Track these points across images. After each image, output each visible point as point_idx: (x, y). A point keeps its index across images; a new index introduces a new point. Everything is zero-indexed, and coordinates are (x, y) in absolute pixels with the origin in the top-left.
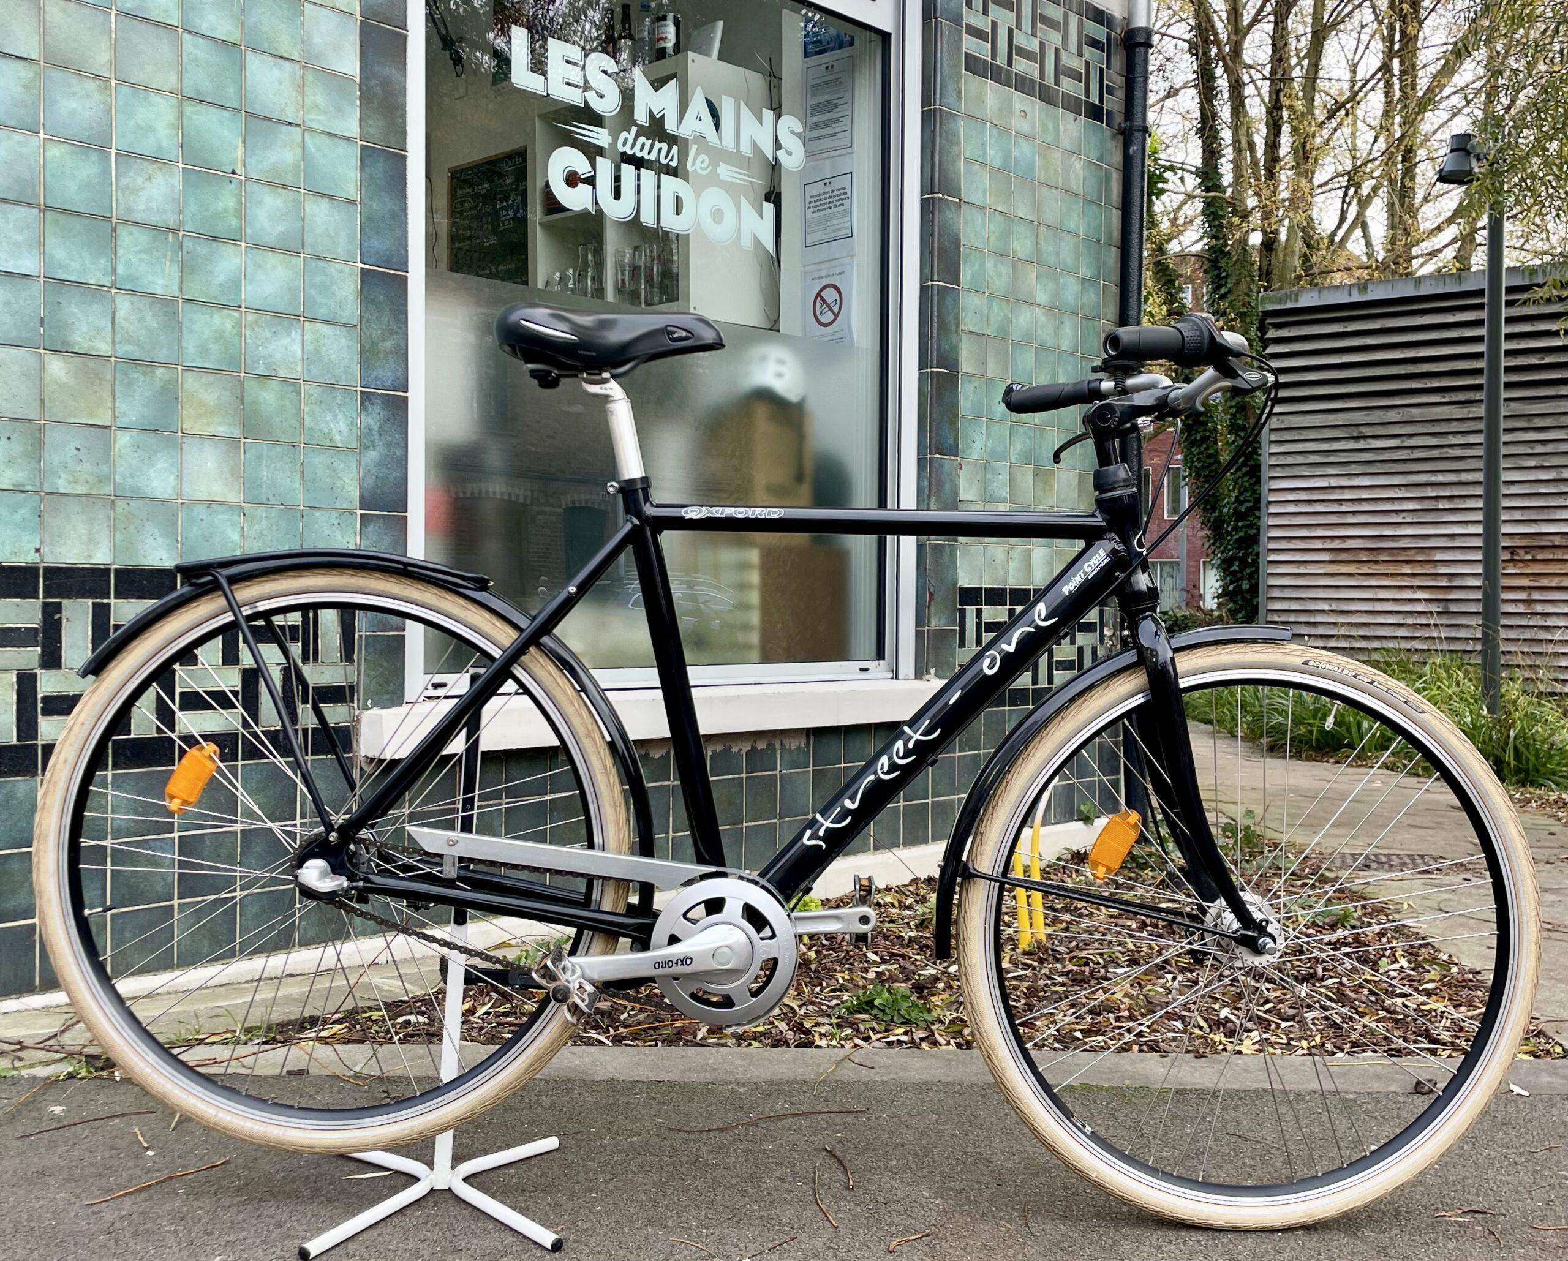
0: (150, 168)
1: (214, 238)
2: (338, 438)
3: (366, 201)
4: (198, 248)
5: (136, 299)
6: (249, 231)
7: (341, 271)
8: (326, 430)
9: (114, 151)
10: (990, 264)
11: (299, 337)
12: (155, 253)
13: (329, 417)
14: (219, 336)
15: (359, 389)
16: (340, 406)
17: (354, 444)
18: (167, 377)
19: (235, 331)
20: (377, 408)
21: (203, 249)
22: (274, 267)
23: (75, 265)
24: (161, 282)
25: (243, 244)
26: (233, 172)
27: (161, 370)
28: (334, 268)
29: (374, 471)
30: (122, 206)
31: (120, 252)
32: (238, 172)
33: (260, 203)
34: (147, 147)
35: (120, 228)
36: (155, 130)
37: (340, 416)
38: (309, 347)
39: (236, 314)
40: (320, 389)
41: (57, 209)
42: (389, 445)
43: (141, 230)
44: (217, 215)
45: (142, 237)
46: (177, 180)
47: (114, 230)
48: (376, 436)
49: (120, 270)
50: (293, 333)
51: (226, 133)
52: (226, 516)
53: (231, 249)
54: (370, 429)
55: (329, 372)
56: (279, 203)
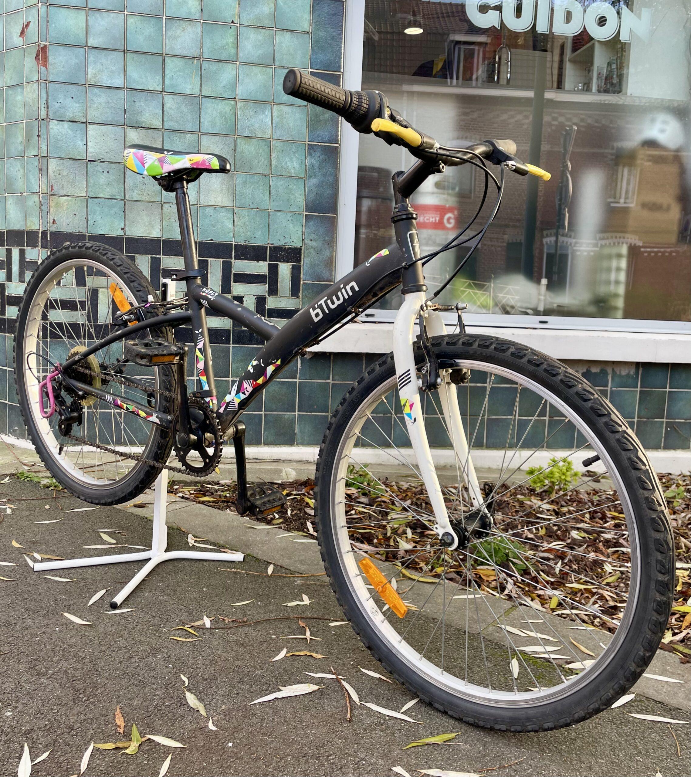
0: (184, 24)
1: (220, 61)
2: (293, 171)
3: (316, 31)
4: (211, 67)
5: (175, 97)
6: (241, 55)
8: (285, 167)
9: (164, 17)
11: (270, 114)
12: (186, 71)
13: (287, 159)
14: (222, 115)
15: (307, 143)
16: (294, 153)
17: (302, 175)
19: (232, 112)
20: (318, 154)
21: (214, 67)
22: (256, 75)
23: (143, 81)
24: (190, 87)
25: (238, 63)
26: (233, 22)
27: (189, 135)
29: (314, 190)
30: (167, 48)
31: (167, 72)
32: (236, 21)
33: (248, 38)
34: (182, 13)
35: (167, 59)
36: (187, 3)
37: (294, 159)
38: (276, 119)
39: (233, 103)
40: (282, 143)
41: (133, 52)
42: (324, 175)
43: (179, 59)
44: (223, 48)
45: (179, 63)
46: (200, 30)
47: (164, 60)
48: (317, 170)
49: (167, 82)
50: (267, 112)
52: (225, 214)
53: (230, 66)
54: (313, 166)
55: (288, 133)
56: (260, 37)
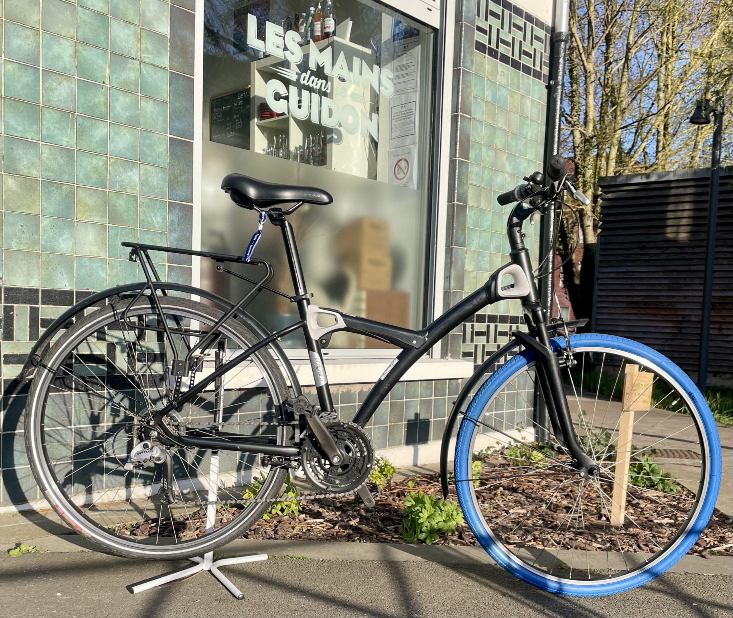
0: (60, 79)
1: (94, 118)
2: (157, 226)
3: (172, 102)
4: (85, 123)
5: (52, 147)
6: (111, 115)
7: (159, 138)
8: (150, 221)
9: (41, 68)
10: (484, 150)
11: (137, 172)
12: (62, 123)
13: (152, 215)
14: (96, 169)
15: (168, 200)
16: (158, 209)
17: (165, 230)
18: (69, 190)
19: (104, 167)
20: (177, 211)
21: (87, 123)
22: (125, 134)
23: (20, 128)
24: (66, 139)
25: (109, 122)
26: (104, 83)
27: (65, 186)
28: (155, 137)
29: (175, 243)
30: (45, 98)
31: (45, 123)
32: (106, 83)
33: (118, 100)
34: (58, 66)
35: (44, 109)
36: (62, 58)
38: (143, 177)
39: (104, 158)
40: (148, 200)
41: (10, 97)
42: (182, 230)
43: (55, 111)
44: (95, 105)
45: (56, 116)
46: (74, 86)
47: (41, 110)
48: (177, 226)
49: (44, 132)
50: (134, 170)
51: (100, 61)
52: (99, 264)
53: (102, 124)
54: (173, 222)
55: (152, 191)
56: (127, 100)
